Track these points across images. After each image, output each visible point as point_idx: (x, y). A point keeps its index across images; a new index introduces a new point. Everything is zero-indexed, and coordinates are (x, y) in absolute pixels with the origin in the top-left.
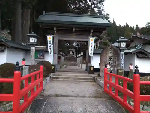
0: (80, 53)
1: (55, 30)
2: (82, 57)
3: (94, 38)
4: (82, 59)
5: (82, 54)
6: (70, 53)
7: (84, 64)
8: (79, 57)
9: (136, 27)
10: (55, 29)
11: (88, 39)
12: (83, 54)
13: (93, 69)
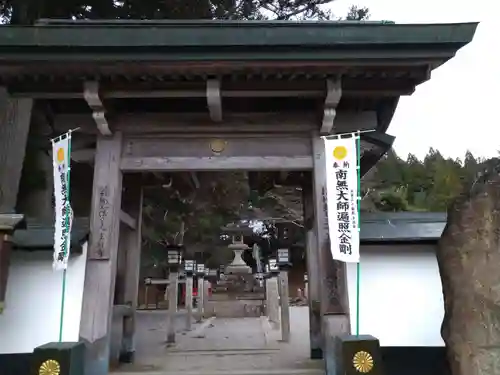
0: (275, 257)
1: (98, 109)
2: (284, 275)
3: (354, 138)
4: (285, 283)
5: (284, 256)
6: (236, 262)
7: (296, 302)
8: (274, 274)
9: (466, 160)
10: (91, 97)
11: (311, 153)
12: (291, 260)
13: (369, 360)
